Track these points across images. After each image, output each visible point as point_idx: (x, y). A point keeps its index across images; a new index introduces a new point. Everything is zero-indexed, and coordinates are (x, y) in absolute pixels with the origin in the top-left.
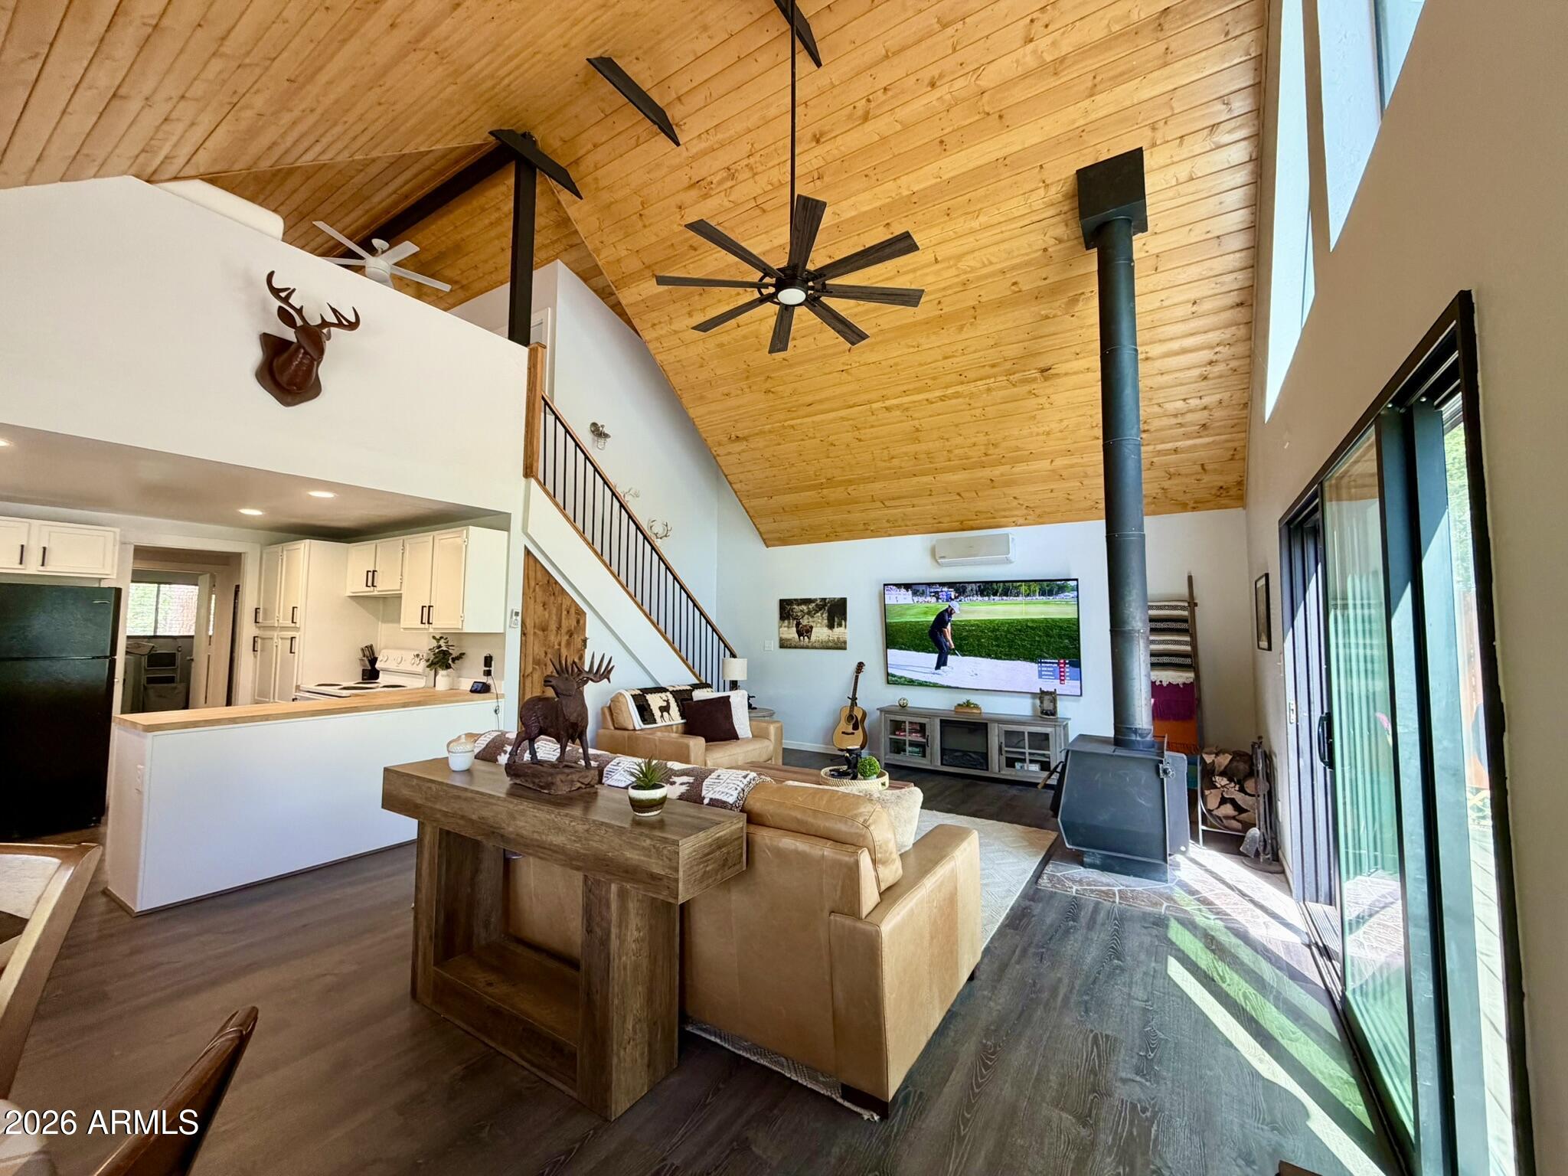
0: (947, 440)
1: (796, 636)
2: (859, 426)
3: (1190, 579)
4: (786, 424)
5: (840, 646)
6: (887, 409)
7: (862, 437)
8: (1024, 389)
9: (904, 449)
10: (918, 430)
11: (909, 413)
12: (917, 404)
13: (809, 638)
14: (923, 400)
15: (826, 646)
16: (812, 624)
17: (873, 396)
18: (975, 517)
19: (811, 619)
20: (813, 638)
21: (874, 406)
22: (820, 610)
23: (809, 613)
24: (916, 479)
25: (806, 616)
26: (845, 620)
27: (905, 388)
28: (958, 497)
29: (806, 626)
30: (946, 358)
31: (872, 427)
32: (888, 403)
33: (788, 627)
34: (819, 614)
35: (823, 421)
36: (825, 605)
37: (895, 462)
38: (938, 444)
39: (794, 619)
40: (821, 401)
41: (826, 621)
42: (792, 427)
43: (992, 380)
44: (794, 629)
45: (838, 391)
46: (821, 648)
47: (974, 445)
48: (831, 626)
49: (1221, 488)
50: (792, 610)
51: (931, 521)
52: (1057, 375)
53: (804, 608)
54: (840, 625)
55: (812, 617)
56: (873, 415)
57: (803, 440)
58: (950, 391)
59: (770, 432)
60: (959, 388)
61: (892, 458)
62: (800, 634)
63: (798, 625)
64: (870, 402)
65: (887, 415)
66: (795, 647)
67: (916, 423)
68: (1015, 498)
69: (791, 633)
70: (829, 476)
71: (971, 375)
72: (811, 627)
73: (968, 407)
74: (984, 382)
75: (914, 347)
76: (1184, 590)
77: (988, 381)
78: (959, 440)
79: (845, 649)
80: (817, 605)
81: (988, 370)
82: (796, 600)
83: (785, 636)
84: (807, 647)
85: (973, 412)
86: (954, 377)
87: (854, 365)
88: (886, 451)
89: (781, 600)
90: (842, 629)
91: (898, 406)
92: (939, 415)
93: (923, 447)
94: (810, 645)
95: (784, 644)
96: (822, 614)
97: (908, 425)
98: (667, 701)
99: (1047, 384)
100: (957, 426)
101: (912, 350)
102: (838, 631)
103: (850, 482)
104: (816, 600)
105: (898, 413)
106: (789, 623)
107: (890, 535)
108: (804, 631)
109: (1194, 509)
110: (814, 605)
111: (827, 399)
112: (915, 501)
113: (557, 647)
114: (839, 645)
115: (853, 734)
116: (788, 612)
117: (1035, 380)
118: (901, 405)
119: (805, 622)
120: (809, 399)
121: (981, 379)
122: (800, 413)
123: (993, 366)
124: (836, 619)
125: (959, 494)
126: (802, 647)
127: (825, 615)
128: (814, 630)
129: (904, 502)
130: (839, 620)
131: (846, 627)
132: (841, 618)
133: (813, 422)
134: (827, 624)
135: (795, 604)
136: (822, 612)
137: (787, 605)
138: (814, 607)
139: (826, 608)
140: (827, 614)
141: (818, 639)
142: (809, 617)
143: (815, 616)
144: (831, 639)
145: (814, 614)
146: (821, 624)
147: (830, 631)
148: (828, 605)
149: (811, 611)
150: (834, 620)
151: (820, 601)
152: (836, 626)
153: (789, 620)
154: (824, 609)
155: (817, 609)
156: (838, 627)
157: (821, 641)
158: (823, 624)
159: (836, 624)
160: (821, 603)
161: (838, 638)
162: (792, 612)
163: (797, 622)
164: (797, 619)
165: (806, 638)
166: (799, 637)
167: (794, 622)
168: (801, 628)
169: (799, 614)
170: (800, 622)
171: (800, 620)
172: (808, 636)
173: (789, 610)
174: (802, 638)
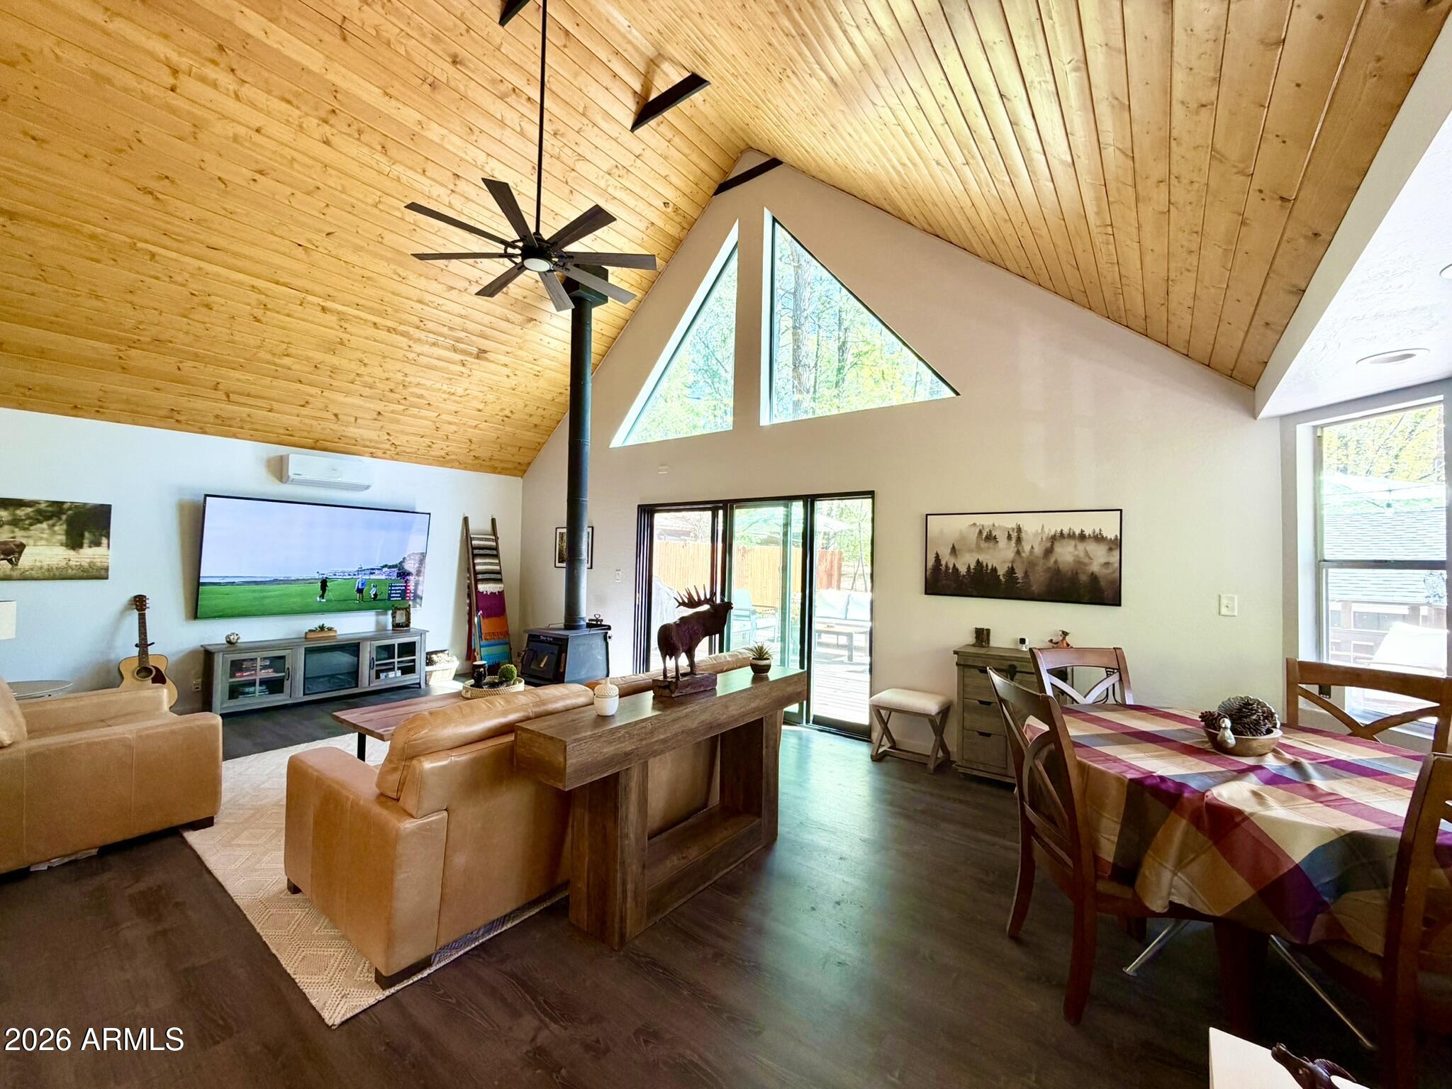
0: (365, 365)
2: (269, 306)
3: (493, 521)
4: (140, 245)
5: (98, 573)
6: (324, 309)
7: (264, 320)
8: (458, 357)
9: (310, 354)
10: (342, 343)
11: (345, 325)
12: (362, 322)
13: (14, 563)
14: (370, 321)
15: (59, 575)
17: (318, 288)
18: (337, 440)
19: (19, 533)
20: (26, 561)
21: (310, 298)
22: (48, 518)
23: (15, 522)
24: (299, 386)
25: (6, 527)
26: (108, 537)
27: (362, 302)
28: (333, 417)
29: (4, 543)
30: (420, 302)
31: (288, 315)
32: (329, 304)
34: (44, 526)
35: (219, 275)
36: (60, 512)
37: (287, 361)
38: (353, 366)
40: (235, 255)
41: (61, 538)
42: (153, 256)
43: (443, 339)
45: (277, 260)
46: (45, 579)
47: (387, 379)
48: (74, 544)
49: (519, 463)
51: (282, 431)
52: (487, 359)
54: (97, 544)
55: (25, 529)
56: (301, 305)
57: (157, 278)
58: (402, 328)
59: (93, 237)
60: (412, 331)
61: (287, 355)
64: (307, 292)
65: (320, 314)
67: (345, 336)
68: (388, 434)
71: (430, 325)
72: (21, 546)
73: (407, 348)
74: (435, 337)
75: (400, 276)
76: (489, 528)
77: (439, 338)
78: (378, 372)
79: (107, 578)
80: (37, 511)
81: (445, 330)
85: (409, 354)
86: (416, 320)
87: (321, 249)
88: (284, 346)
90: (99, 550)
91: (338, 313)
92: (375, 341)
93: (335, 360)
94: (16, 573)
96: (53, 526)
97: (334, 334)
99: (476, 361)
100: (384, 357)
101: (396, 277)
102: (89, 554)
103: (196, 357)
104: (35, 502)
105: (335, 318)
107: (205, 433)
109: (499, 473)
110: (29, 510)
111: (246, 257)
112: (275, 405)
114: (95, 573)
117: (470, 354)
118: (344, 313)
120: (219, 241)
121: (435, 334)
122: (186, 248)
123: (451, 328)
124: (87, 535)
125: (336, 415)
127: (61, 528)
128: (29, 550)
129: (260, 403)
130: (94, 535)
131: (109, 546)
132: (97, 534)
133: (200, 269)
134: (63, 541)
136: (51, 522)
138: (32, 514)
139: (64, 517)
140: (64, 527)
141: (38, 564)
142: (17, 530)
143: (32, 528)
144: (73, 564)
145: (31, 525)
146: (47, 540)
147: (71, 552)
148: (70, 512)
149: (22, 520)
150: (82, 536)
151: (48, 506)
152: (86, 546)
154: (59, 518)
155: (41, 518)
156: (90, 547)
157: (45, 567)
158: (54, 540)
159: (85, 542)
160: (49, 509)
161: (90, 563)
165: (4, 563)
172: (10, 560)
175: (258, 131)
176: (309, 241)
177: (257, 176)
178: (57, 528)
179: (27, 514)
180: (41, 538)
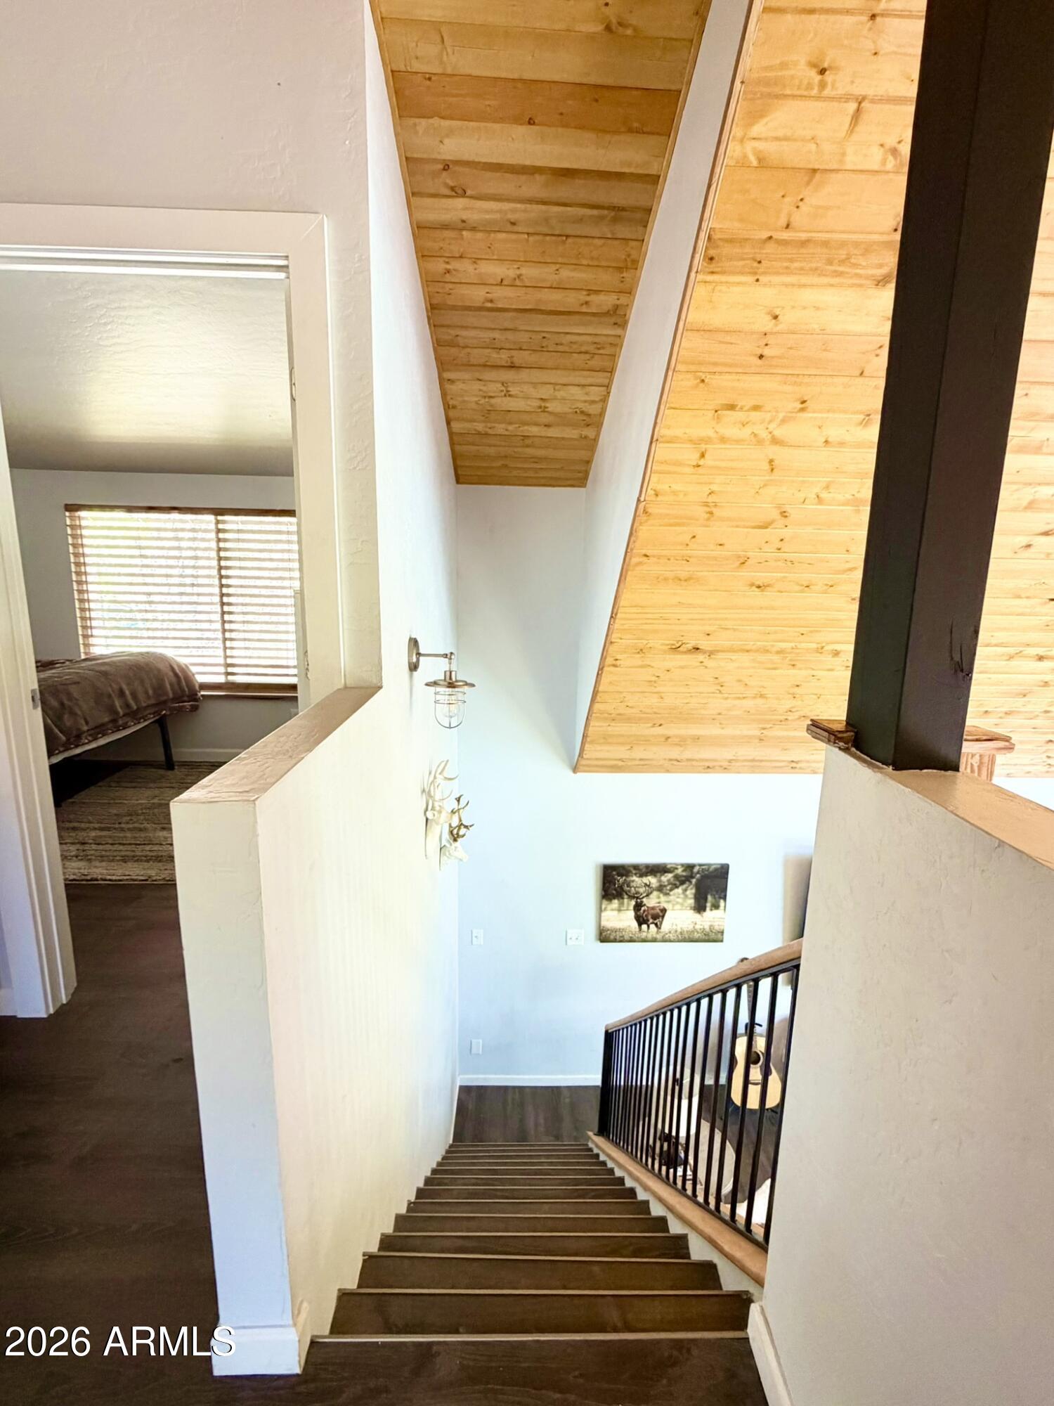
1: (635, 924)
5: (713, 937)
13: (658, 926)
15: (687, 938)
16: (666, 905)
19: (663, 898)
20: (667, 924)
22: (682, 883)
23: (660, 888)
25: (655, 893)
26: (725, 898)
29: (653, 908)
33: (619, 910)
34: (680, 890)
36: (692, 875)
39: (631, 897)
41: (691, 902)
44: (631, 914)
46: (679, 941)
48: (700, 907)
50: (626, 882)
53: (652, 880)
54: (716, 907)
55: (667, 894)
62: (641, 920)
63: (638, 907)
66: (631, 940)
69: (624, 920)
72: (664, 911)
79: (722, 941)
80: (676, 877)
82: (636, 867)
83: (610, 923)
84: (654, 940)
89: (604, 867)
90: (718, 913)
94: (659, 937)
95: (607, 936)
96: (685, 890)
102: (710, 918)
104: (674, 867)
106: (620, 903)
108: (649, 916)
110: (670, 876)
114: (713, 936)
116: (621, 887)
119: (651, 902)
124: (710, 898)
126: (644, 941)
127: (691, 892)
128: (668, 914)
130: (715, 898)
131: (725, 910)
132: (717, 896)
134: (693, 905)
135: (636, 874)
136: (684, 886)
137: (622, 875)
138: (672, 880)
139: (694, 881)
140: (693, 891)
141: (674, 927)
142: (661, 895)
143: (671, 893)
144: (698, 927)
145: (671, 890)
146: (682, 905)
147: (697, 916)
148: (698, 876)
149: (665, 886)
150: (706, 900)
151: (683, 871)
152: (708, 909)
153: (623, 898)
154: (691, 882)
155: (678, 883)
156: (711, 910)
157: (679, 930)
158: (686, 904)
159: (708, 905)
160: (684, 874)
161: (711, 926)
162: (628, 886)
163: (636, 902)
164: (637, 898)
165: (652, 926)
166: (640, 924)
167: (633, 903)
168: (644, 911)
169: (641, 890)
170: (642, 902)
171: (644, 900)
172: (656, 925)
173: (623, 883)
174: (644, 927)
178: (688, 892)
179: (668, 881)
180: (678, 903)
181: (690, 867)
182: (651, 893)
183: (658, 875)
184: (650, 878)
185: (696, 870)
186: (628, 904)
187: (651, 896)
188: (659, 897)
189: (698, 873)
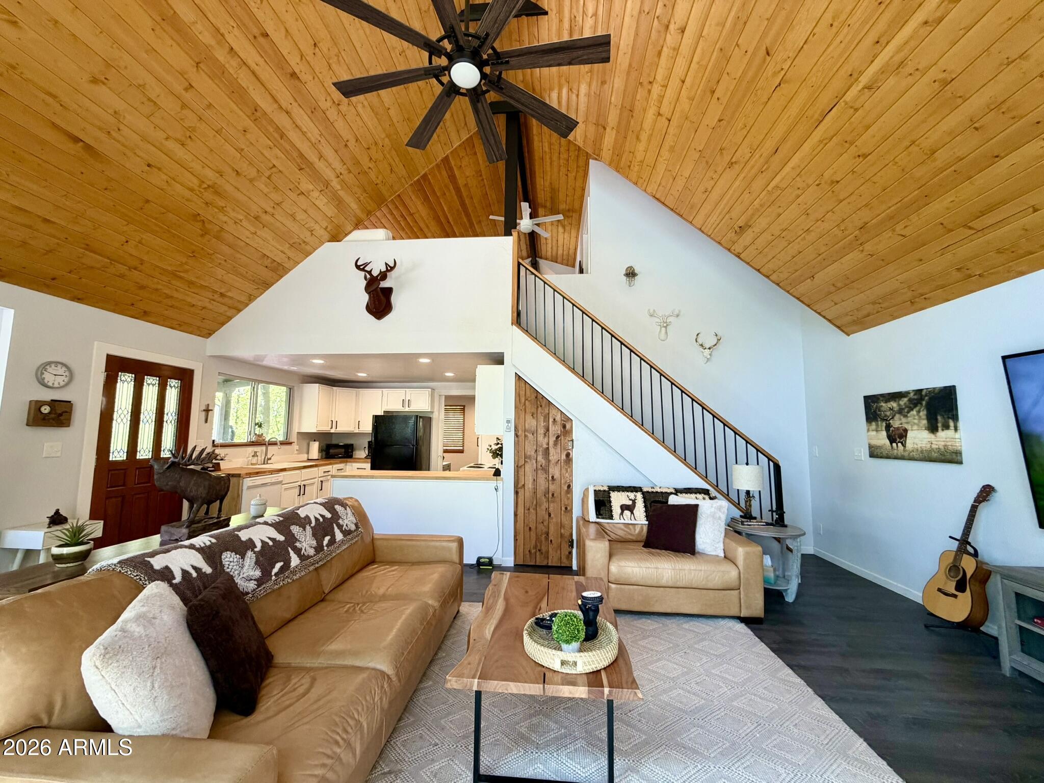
1: (887, 442)
2: (849, 139)
4: (769, 188)
5: (952, 457)
6: (869, 87)
7: (865, 151)
9: (944, 126)
10: (946, 83)
13: (904, 445)
15: (928, 457)
16: (906, 426)
17: (837, 84)
19: (904, 420)
21: (849, 96)
22: (915, 405)
23: (900, 411)
25: (897, 416)
26: (956, 419)
29: (898, 429)
31: (868, 127)
32: (864, 80)
33: (877, 431)
34: (914, 412)
36: (922, 399)
37: (943, 156)
39: (883, 420)
41: (925, 422)
44: (884, 433)
45: (793, 110)
46: (922, 460)
48: (933, 429)
50: (879, 408)
53: (894, 405)
54: (946, 427)
55: (906, 416)
56: (857, 110)
57: (798, 197)
62: (892, 439)
63: (888, 427)
64: (839, 97)
66: (888, 457)
67: (934, 73)
69: (881, 439)
70: (860, 224)
72: (906, 431)
79: (961, 463)
80: (910, 400)
82: (882, 395)
83: (875, 442)
84: (902, 458)
88: (914, 148)
89: (865, 397)
90: (950, 433)
91: (882, 71)
93: (976, 103)
94: (906, 454)
95: (875, 453)
96: (919, 412)
97: (923, 88)
98: (634, 501)
102: (944, 437)
104: (908, 393)
105: (892, 81)
106: (877, 425)
108: (897, 436)
110: (905, 400)
113: (545, 446)
114: (948, 457)
115: (955, 596)
116: (875, 412)
119: (896, 423)
120: (769, 145)
124: (939, 418)
126: (896, 458)
127: (923, 413)
128: (910, 434)
130: (944, 418)
131: (957, 431)
132: (946, 416)
133: (793, 168)
134: (927, 425)
135: (882, 401)
136: (917, 408)
137: (874, 402)
138: (907, 403)
139: (924, 403)
140: (925, 412)
141: (916, 446)
142: (902, 417)
143: (909, 415)
144: (934, 446)
145: (908, 412)
146: (918, 425)
147: (932, 436)
148: (927, 398)
149: (903, 409)
150: (937, 419)
151: (915, 395)
152: (940, 429)
153: (878, 421)
154: (921, 404)
155: (911, 406)
156: (943, 430)
157: (920, 449)
158: (921, 425)
159: (940, 425)
160: (915, 397)
161: (945, 446)
162: (880, 411)
163: (886, 423)
164: (886, 420)
165: (900, 444)
166: (891, 443)
167: (884, 424)
168: (892, 431)
169: (888, 413)
170: (890, 423)
171: (891, 421)
172: (902, 443)
173: (876, 408)
174: (894, 445)
175: (683, 82)
176: (775, 74)
177: (716, 95)
178: (921, 414)
179: (905, 404)
180: (915, 424)
181: (919, 392)
182: (895, 415)
183: (897, 400)
184: (892, 403)
185: (924, 393)
186: (882, 426)
187: (895, 418)
188: (900, 420)
189: (926, 395)
